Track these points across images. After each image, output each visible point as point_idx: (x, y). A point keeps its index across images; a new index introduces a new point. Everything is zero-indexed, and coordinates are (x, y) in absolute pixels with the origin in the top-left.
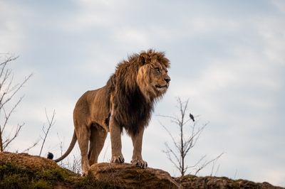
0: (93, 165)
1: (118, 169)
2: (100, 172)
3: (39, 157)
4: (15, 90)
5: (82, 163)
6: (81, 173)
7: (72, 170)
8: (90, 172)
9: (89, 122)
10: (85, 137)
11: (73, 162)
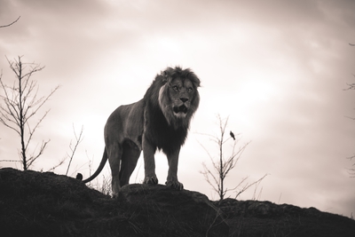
0: (124, 186)
1: (152, 190)
2: (131, 194)
3: (66, 176)
4: (40, 104)
5: (113, 183)
6: (110, 194)
7: (101, 191)
8: (120, 194)
9: (122, 139)
10: (117, 155)
11: (103, 182)
